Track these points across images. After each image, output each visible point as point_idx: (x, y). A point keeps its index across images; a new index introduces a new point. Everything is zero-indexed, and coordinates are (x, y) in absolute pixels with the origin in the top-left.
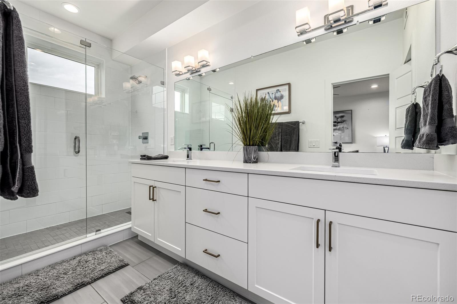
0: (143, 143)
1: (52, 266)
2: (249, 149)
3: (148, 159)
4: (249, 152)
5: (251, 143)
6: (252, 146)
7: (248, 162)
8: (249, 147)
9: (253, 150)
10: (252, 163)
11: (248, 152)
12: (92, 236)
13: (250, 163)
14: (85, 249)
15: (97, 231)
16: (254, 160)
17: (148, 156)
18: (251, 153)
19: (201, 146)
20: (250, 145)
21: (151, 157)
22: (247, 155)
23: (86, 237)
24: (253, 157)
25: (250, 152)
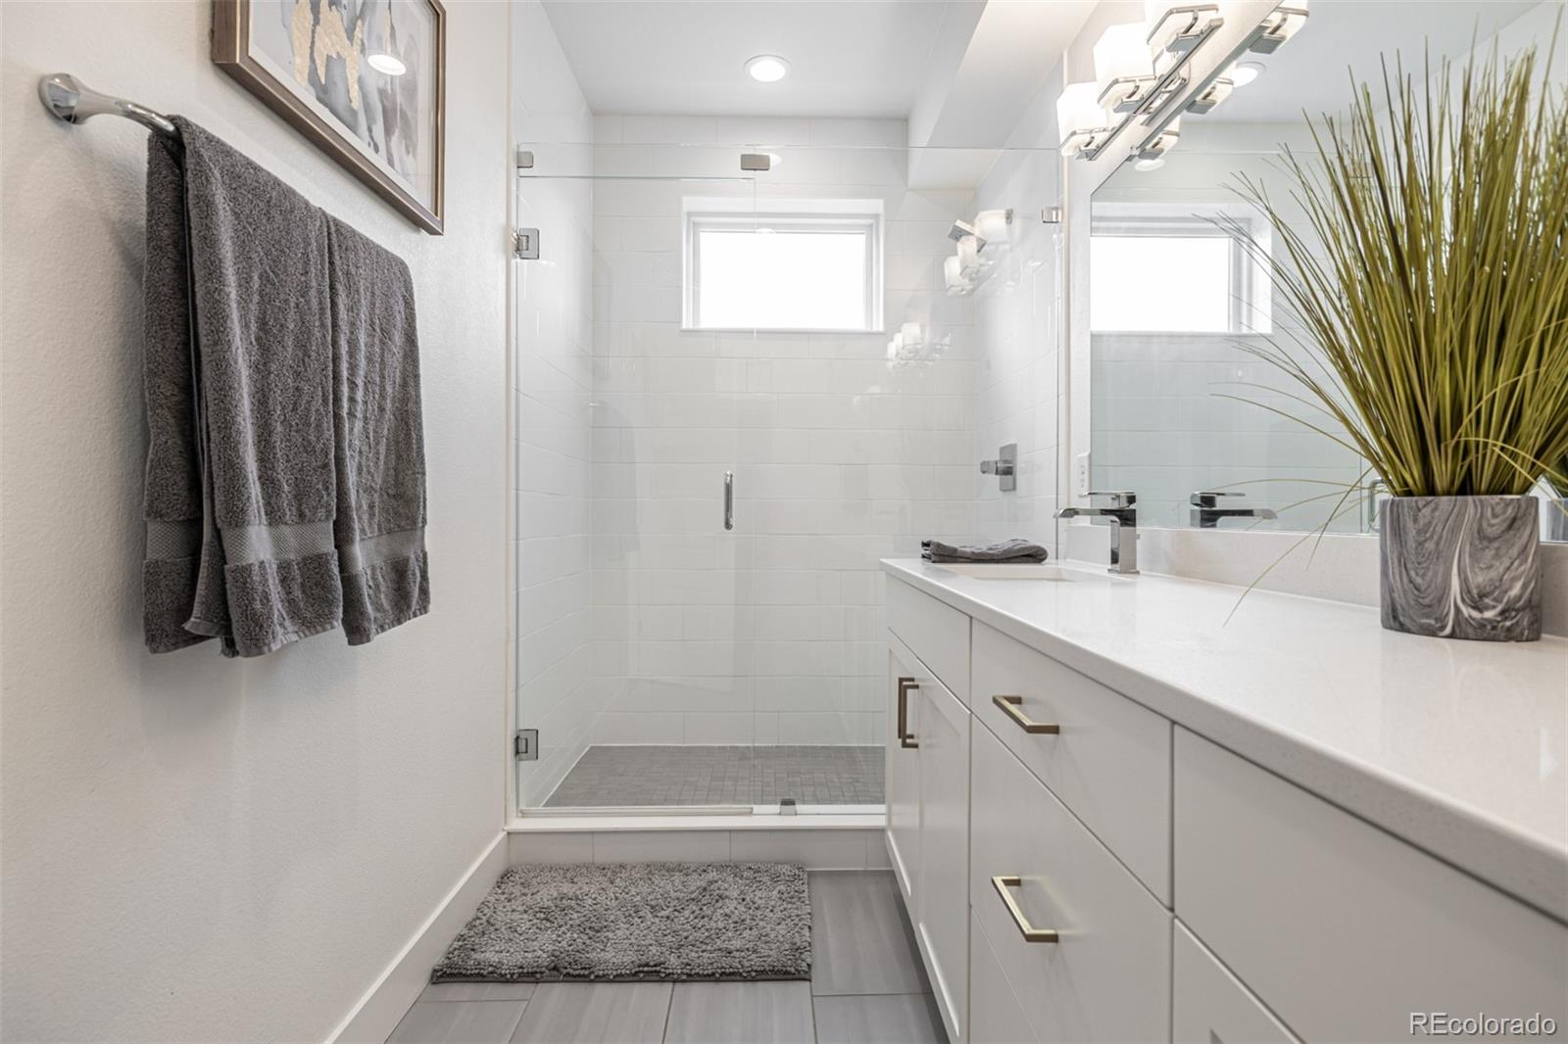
0: (1004, 491)
1: (652, 869)
2: (1422, 522)
3: (937, 559)
4: (1420, 544)
5: (1443, 471)
6: (1444, 499)
7: (1407, 622)
8: (1421, 501)
9: (1455, 531)
10: (1452, 636)
11: (1411, 544)
12: (767, 816)
13: (1432, 633)
14: (740, 851)
15: (785, 803)
16: (1466, 611)
17: (939, 545)
18: (1440, 556)
19: (1207, 500)
20: (1430, 490)
21: (955, 550)
22: (1403, 564)
23: (751, 813)
24: (1466, 589)
25: (1430, 545)
